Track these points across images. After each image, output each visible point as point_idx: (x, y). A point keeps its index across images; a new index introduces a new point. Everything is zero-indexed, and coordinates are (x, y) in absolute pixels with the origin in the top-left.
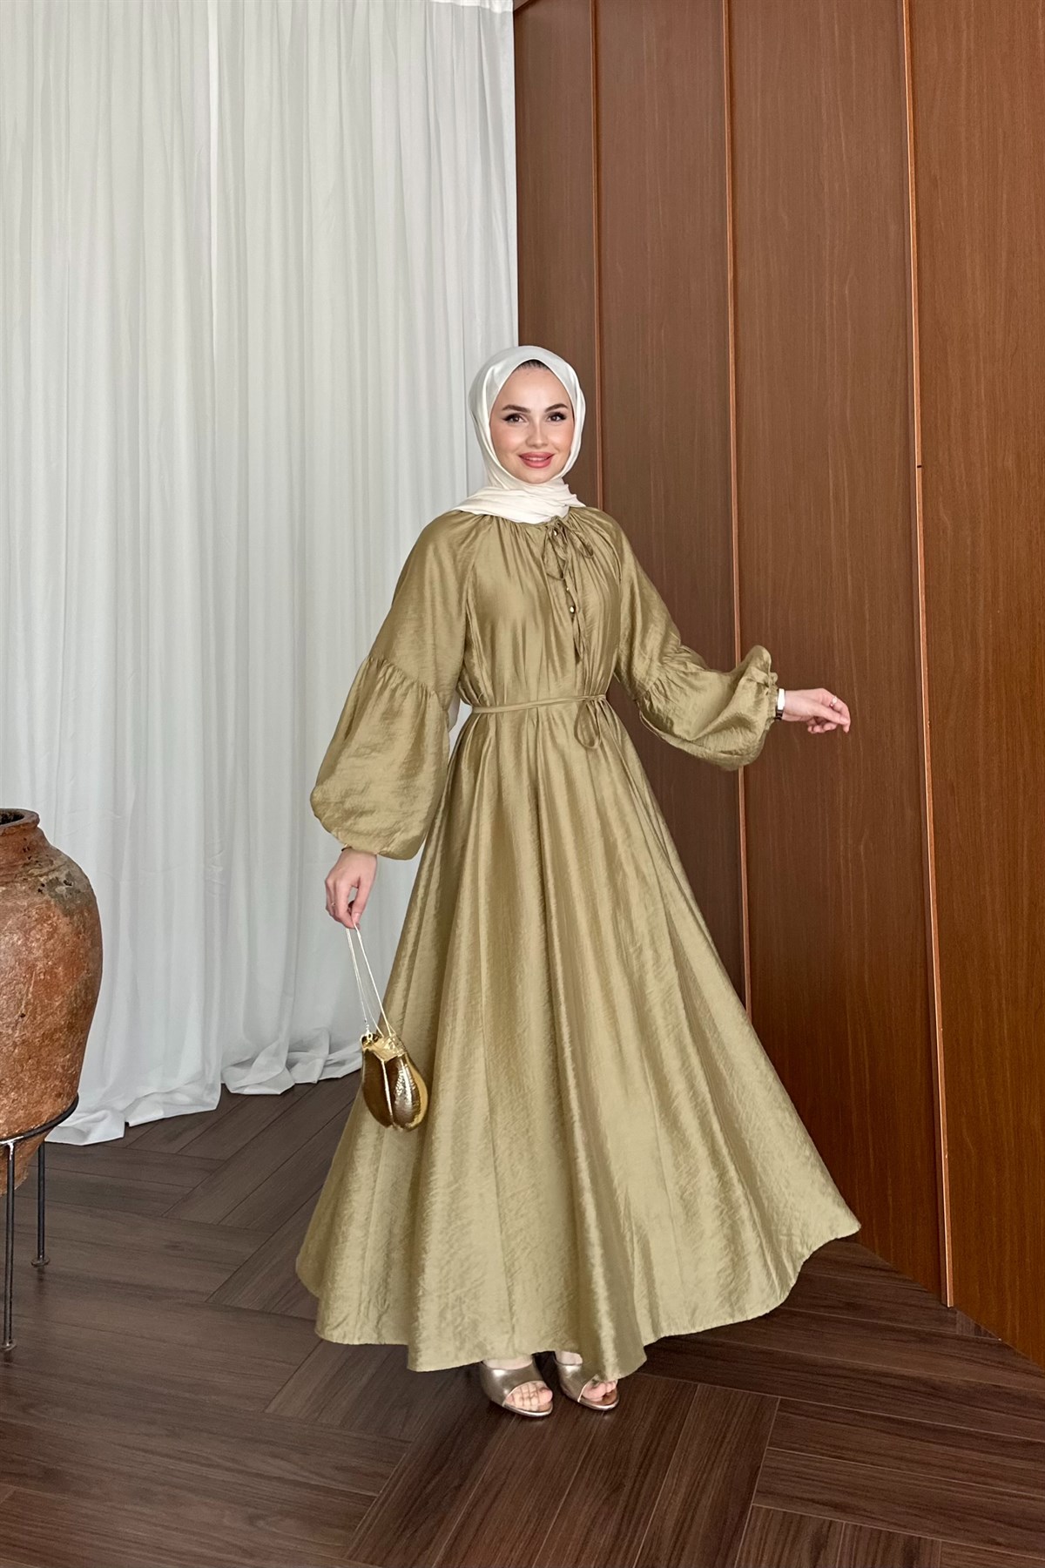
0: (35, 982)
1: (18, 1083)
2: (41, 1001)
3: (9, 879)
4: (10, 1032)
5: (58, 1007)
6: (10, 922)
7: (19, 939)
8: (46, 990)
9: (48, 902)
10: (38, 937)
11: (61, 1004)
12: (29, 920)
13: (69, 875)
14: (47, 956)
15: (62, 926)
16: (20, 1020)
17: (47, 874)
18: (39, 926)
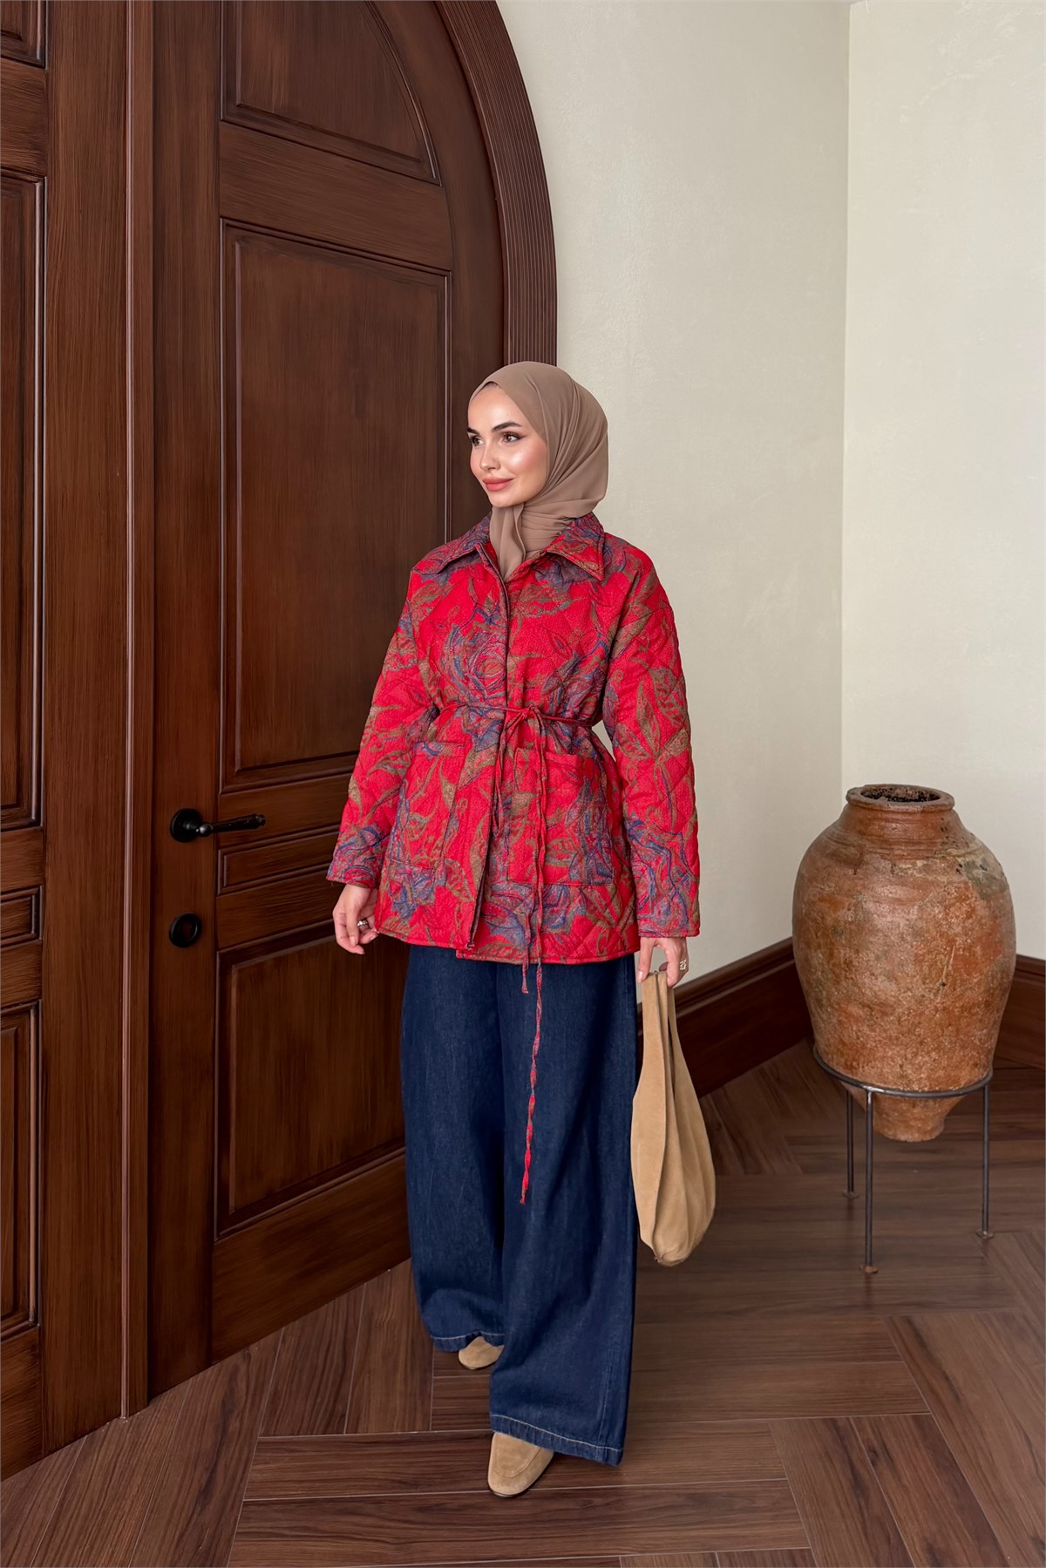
0: (955, 955)
1: (939, 1045)
2: (961, 975)
3: (930, 855)
4: (932, 996)
5: (976, 983)
6: (931, 895)
7: (940, 913)
8: (965, 965)
9: (966, 883)
10: (958, 914)
11: (979, 981)
12: (949, 897)
13: (984, 860)
14: (966, 935)
15: (979, 907)
16: (941, 987)
17: (963, 855)
18: (958, 904)
